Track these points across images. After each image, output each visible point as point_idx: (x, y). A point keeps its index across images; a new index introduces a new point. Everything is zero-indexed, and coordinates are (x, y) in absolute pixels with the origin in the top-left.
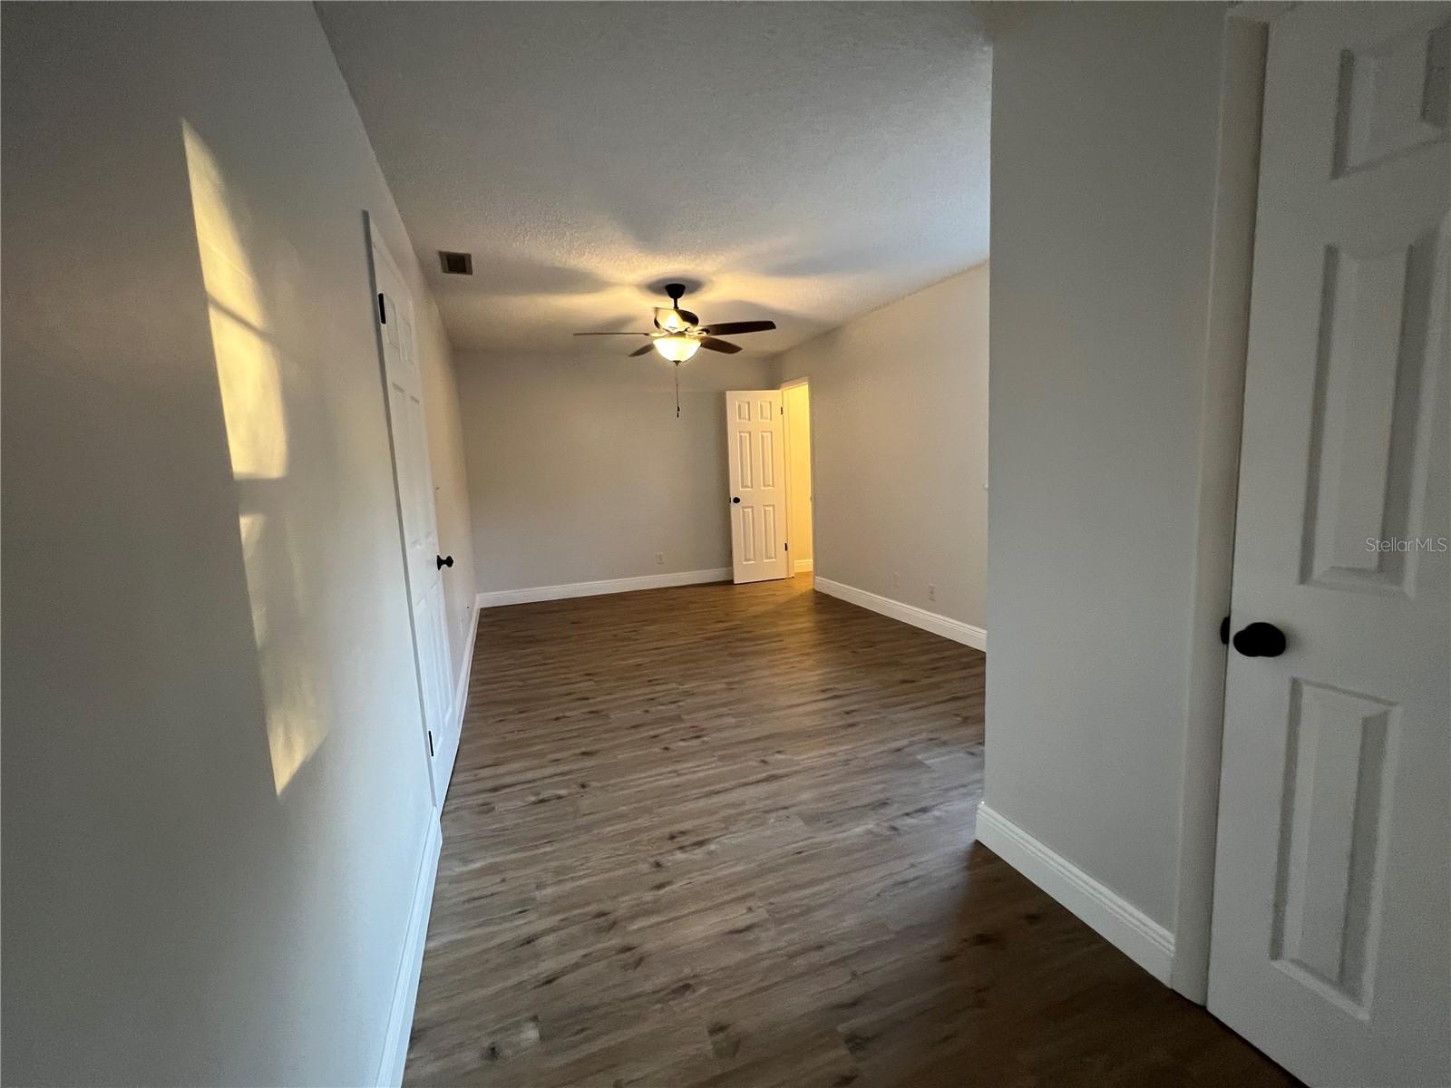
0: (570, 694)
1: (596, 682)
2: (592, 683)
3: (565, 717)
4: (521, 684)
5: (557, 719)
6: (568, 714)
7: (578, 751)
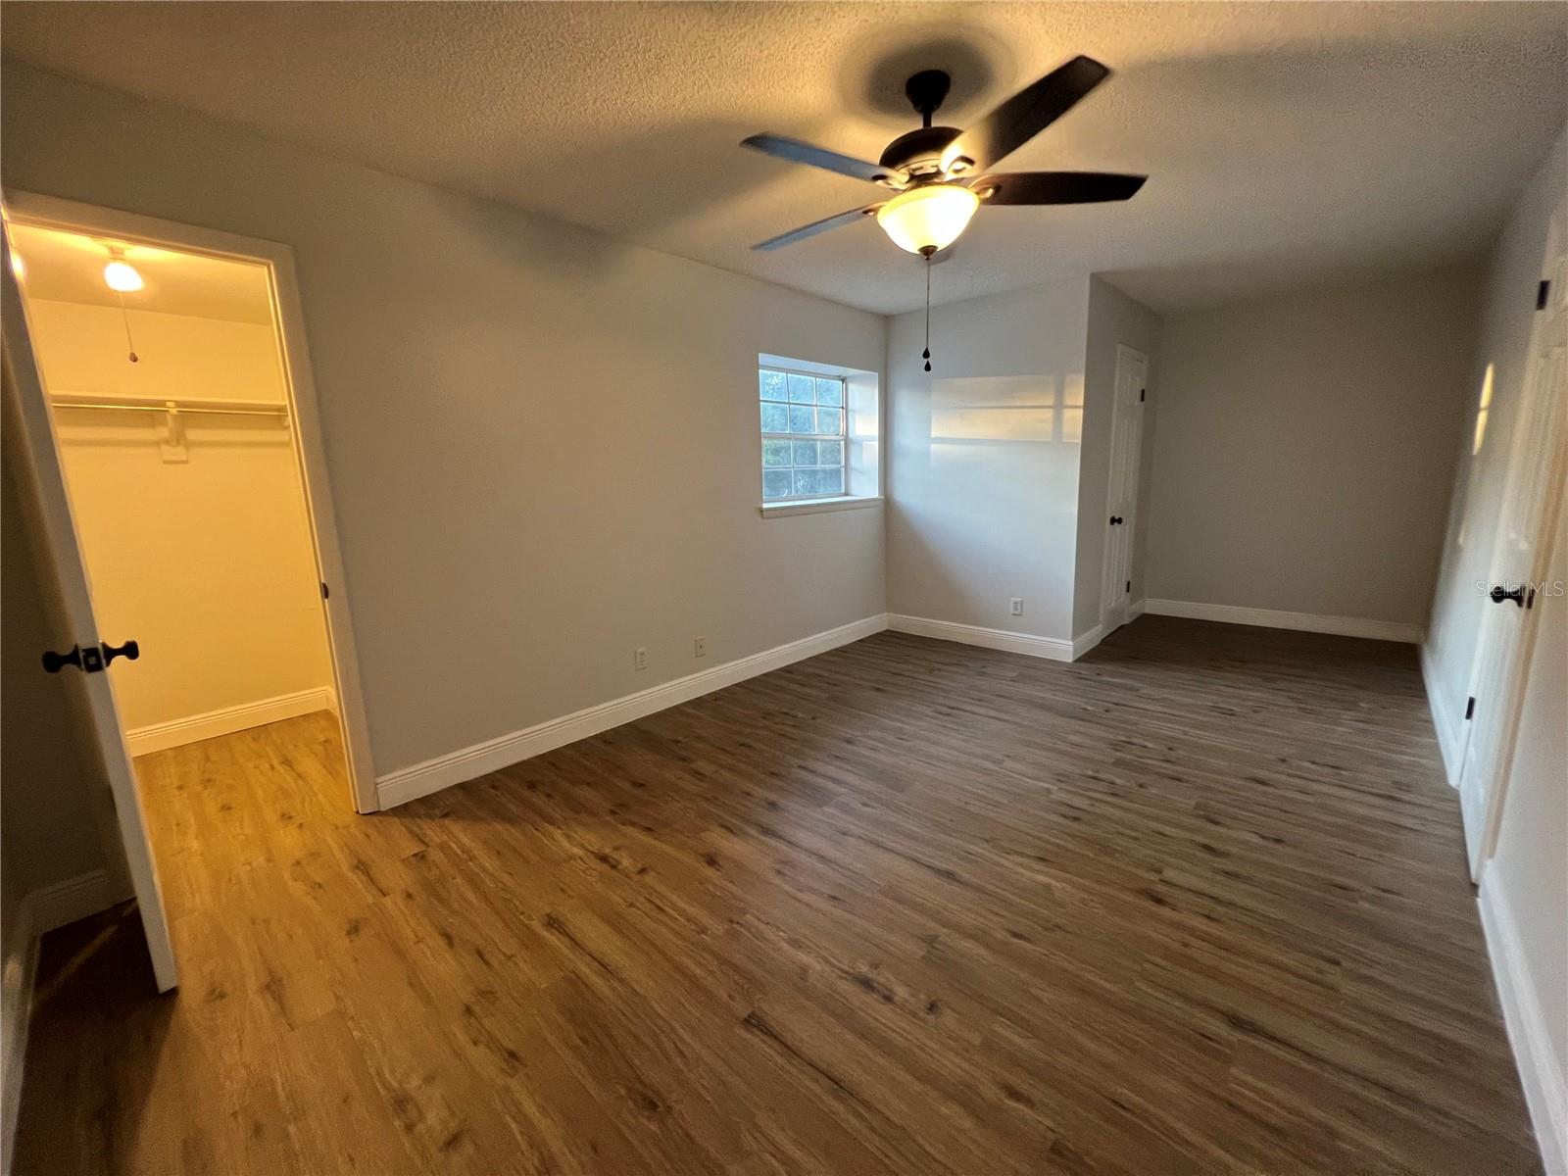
0: (1227, 873)
1: (1159, 872)
2: (1170, 874)
3: (1263, 837)
4: (1332, 975)
5: (1278, 841)
6: (1256, 840)
7: (1270, 790)
